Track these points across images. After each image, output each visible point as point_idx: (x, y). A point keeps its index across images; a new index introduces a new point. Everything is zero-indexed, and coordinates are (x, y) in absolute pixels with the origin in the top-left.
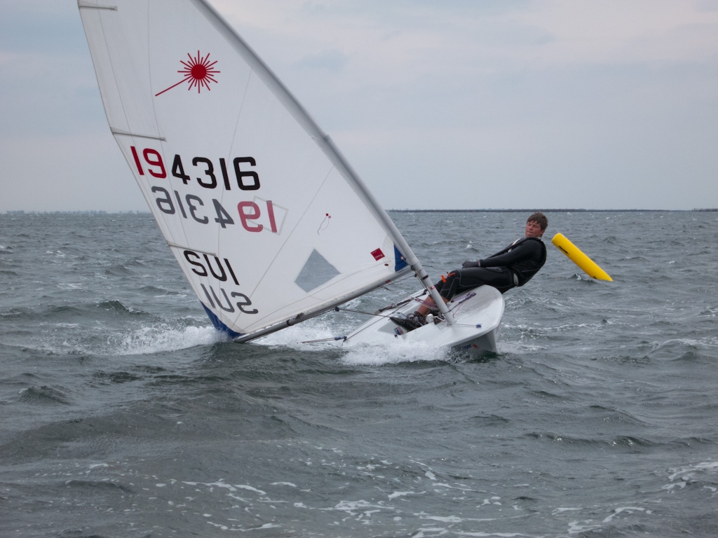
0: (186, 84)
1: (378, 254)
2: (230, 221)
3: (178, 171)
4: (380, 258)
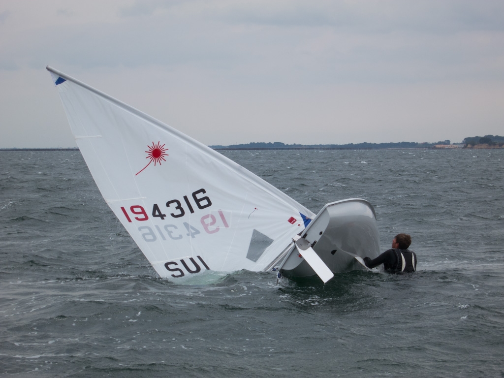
1: (292, 220)
2: (197, 232)
3: (157, 213)
4: (294, 222)
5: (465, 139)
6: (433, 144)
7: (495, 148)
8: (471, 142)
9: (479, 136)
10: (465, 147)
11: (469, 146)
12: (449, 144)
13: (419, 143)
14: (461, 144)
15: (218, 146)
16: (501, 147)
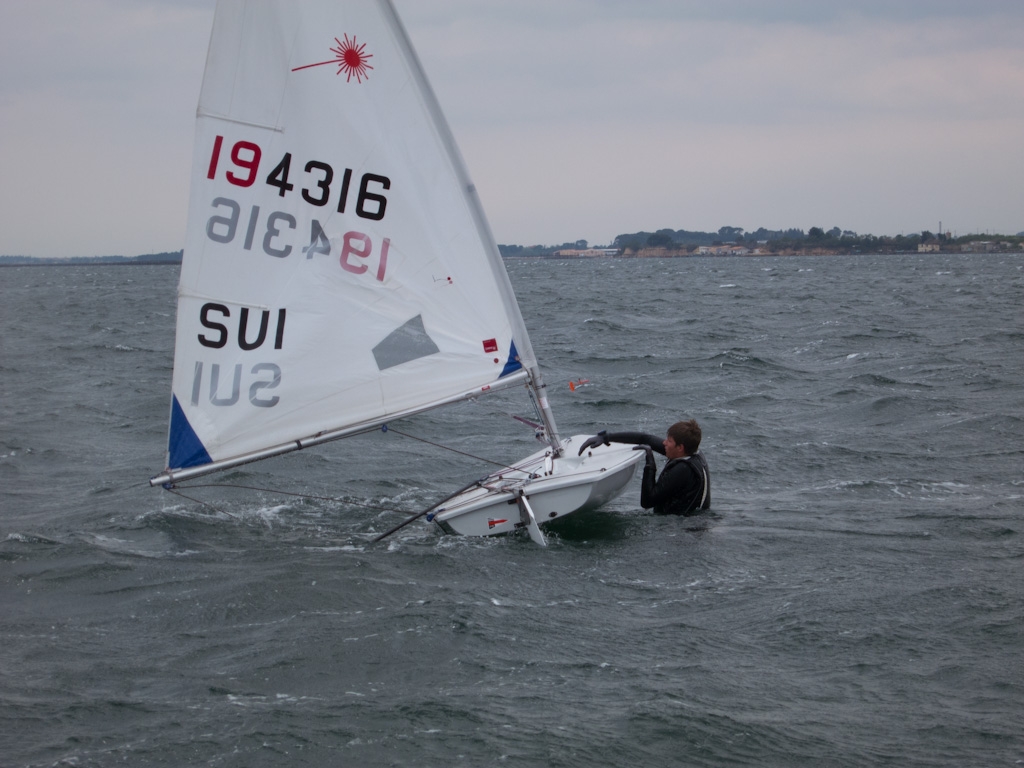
0: (336, 67)
1: (490, 345)
3: (279, 178)
4: (492, 350)
5: (618, 237)
6: (553, 249)
7: (680, 254)
8: (630, 244)
9: (645, 231)
10: (620, 254)
11: (628, 251)
12: (586, 248)
13: (524, 246)
14: (610, 247)
15: (116, 257)
16: (691, 254)
